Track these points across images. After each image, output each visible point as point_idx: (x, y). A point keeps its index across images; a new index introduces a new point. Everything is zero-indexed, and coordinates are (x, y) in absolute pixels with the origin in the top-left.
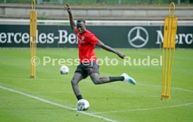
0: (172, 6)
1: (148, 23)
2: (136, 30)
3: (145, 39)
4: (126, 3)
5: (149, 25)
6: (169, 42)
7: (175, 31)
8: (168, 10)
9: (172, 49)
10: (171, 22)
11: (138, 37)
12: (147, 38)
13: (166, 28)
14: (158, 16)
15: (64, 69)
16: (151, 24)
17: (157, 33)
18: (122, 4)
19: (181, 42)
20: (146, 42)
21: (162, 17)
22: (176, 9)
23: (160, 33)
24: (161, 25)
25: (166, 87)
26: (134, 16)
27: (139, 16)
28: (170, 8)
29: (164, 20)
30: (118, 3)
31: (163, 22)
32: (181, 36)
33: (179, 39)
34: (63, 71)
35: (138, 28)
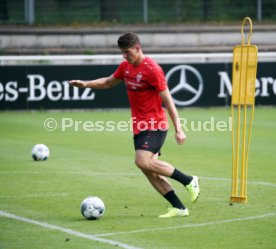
0: (247, 23)
1: (201, 58)
2: (178, 72)
3: (197, 88)
4: (158, 21)
5: (203, 61)
6: (242, 94)
7: (254, 72)
8: (239, 31)
9: (249, 106)
10: (245, 55)
11: (183, 84)
12: (201, 87)
13: (237, 67)
14: (221, 45)
15: (40, 150)
16: (207, 59)
17: (219, 77)
18: (151, 22)
19: (265, 93)
20: (198, 94)
21: (228, 45)
22: (254, 31)
23: (224, 76)
24: (226, 61)
25: (238, 181)
26: (174, 46)
27: (185, 46)
28: (243, 28)
29: (231, 51)
30: (142, 21)
31: (231, 55)
32: (265, 81)
33: (261, 88)
34: (39, 154)
35: (183, 67)
